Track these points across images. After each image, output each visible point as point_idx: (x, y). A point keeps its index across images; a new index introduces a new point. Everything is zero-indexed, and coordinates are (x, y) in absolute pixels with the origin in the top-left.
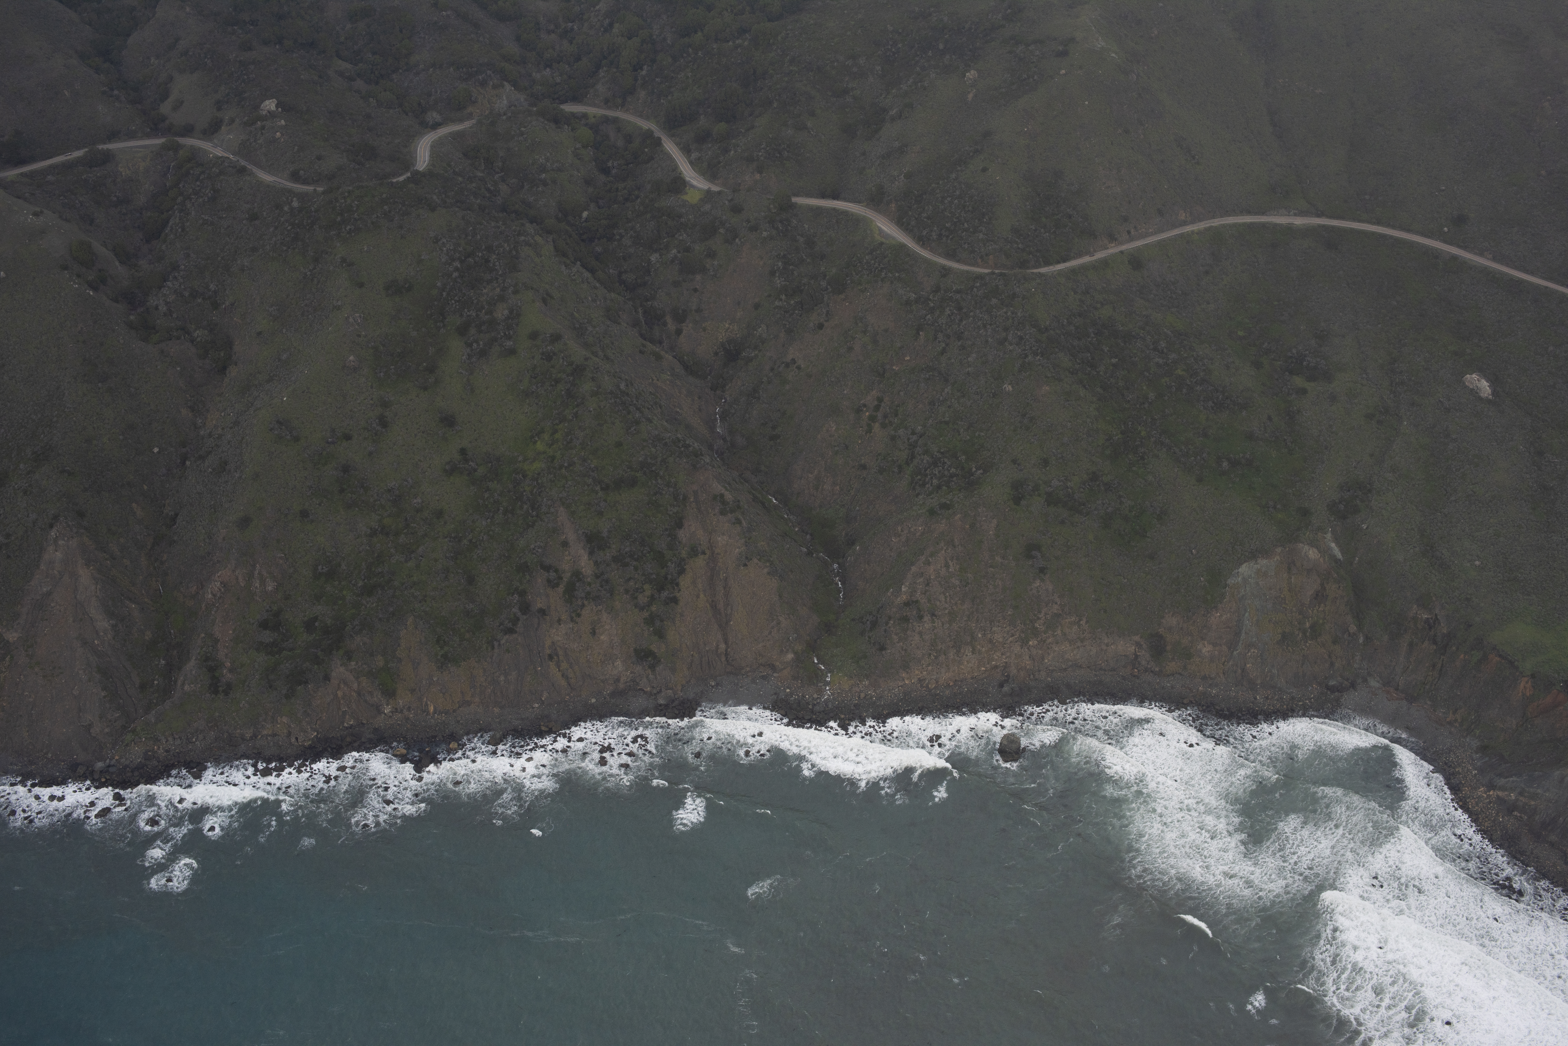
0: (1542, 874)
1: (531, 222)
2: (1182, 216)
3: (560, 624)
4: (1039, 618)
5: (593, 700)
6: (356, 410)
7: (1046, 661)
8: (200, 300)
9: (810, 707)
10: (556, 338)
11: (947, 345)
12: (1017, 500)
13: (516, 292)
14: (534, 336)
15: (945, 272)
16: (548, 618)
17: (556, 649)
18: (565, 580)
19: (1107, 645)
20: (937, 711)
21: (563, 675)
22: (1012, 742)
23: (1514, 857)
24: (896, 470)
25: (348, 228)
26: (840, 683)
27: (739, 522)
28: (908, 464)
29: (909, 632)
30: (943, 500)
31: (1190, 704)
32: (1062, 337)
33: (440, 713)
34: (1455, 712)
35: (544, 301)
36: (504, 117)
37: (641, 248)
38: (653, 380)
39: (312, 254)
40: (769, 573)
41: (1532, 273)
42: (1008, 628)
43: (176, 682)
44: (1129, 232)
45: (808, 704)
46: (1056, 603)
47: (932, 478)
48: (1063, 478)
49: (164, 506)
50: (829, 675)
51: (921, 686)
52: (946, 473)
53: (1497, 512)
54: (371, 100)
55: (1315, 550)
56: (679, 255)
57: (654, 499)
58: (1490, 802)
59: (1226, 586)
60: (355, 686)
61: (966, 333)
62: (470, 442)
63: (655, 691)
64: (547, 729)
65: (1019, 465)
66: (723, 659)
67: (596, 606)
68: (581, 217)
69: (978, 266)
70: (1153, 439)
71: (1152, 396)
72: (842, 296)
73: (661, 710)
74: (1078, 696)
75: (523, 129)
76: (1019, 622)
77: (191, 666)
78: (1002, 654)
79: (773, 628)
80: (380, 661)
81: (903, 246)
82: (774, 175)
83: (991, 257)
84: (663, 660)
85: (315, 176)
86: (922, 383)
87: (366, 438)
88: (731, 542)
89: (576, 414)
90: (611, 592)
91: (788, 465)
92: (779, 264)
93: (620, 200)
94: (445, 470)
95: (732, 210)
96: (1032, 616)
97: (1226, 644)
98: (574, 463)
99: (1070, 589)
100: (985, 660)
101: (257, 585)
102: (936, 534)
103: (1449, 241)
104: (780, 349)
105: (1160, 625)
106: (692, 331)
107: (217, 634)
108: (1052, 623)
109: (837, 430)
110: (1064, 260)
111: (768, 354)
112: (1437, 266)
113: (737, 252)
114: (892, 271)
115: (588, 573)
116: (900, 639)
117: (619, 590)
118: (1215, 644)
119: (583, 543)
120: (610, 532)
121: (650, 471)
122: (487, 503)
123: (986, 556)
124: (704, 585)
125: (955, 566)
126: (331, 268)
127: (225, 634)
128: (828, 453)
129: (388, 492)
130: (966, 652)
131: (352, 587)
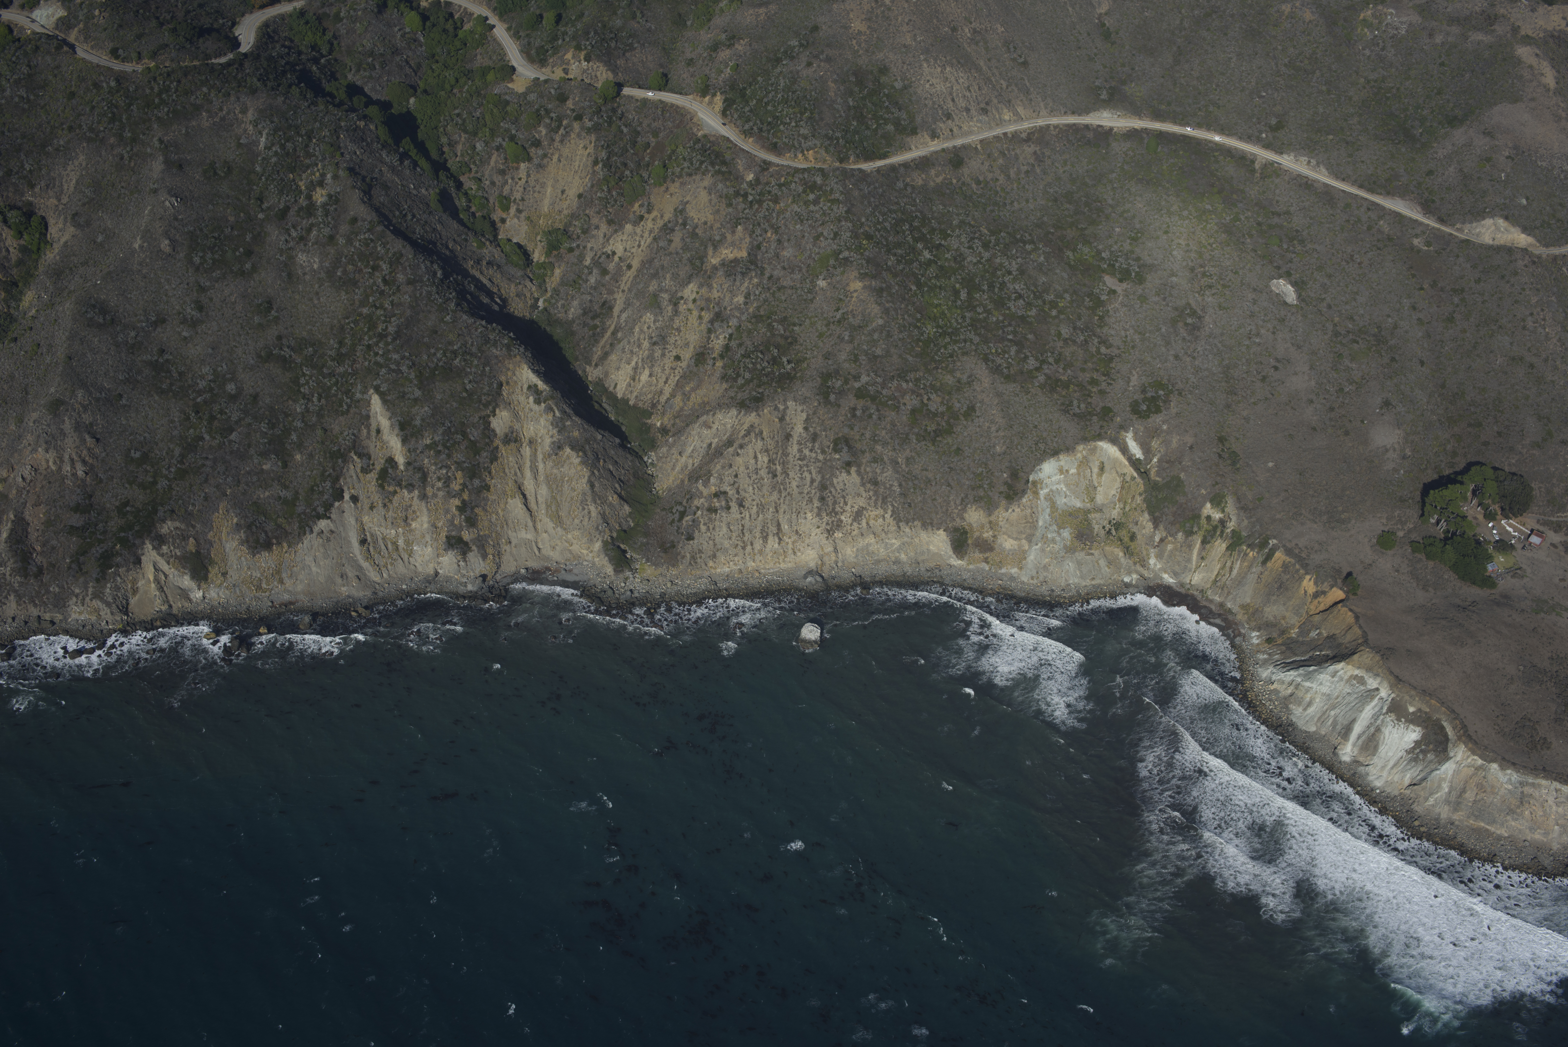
2: (1006, 115)
3: (372, 510)
4: (845, 511)
5: (404, 586)
8: (14, 180)
9: (617, 595)
11: (764, 239)
12: (826, 395)
15: (766, 165)
16: (360, 504)
17: (367, 536)
18: (378, 466)
19: (911, 538)
24: (710, 362)
25: (166, 109)
27: (551, 411)
28: (722, 356)
29: (716, 523)
30: (754, 393)
32: (878, 233)
35: (364, 188)
37: (466, 136)
39: (129, 135)
40: (581, 463)
41: (1343, 181)
42: (814, 520)
44: (951, 130)
45: (615, 592)
46: (862, 497)
47: (744, 371)
52: (758, 366)
55: (1116, 449)
56: (504, 143)
57: (468, 387)
59: (1028, 482)
60: (167, 570)
61: (783, 227)
62: (286, 329)
64: (357, 614)
65: (829, 359)
66: (534, 547)
67: (408, 493)
68: (407, 103)
69: (799, 161)
72: (664, 188)
76: (825, 514)
78: (808, 545)
79: (583, 516)
80: (192, 546)
82: (601, 65)
83: (811, 152)
84: (474, 548)
85: (134, 55)
86: (739, 277)
87: (182, 323)
88: (543, 431)
89: (392, 302)
90: (424, 478)
91: (606, 355)
92: (603, 155)
93: (447, 86)
94: (259, 356)
95: (558, 99)
96: (838, 509)
97: (1026, 538)
98: (389, 351)
99: (875, 483)
100: (790, 551)
101: (69, 469)
102: (746, 427)
103: (1267, 146)
104: (601, 240)
105: (963, 519)
106: (516, 220)
107: (27, 517)
108: (858, 515)
109: (655, 322)
110: (884, 156)
111: (589, 245)
112: (1253, 171)
113: (562, 141)
114: (713, 164)
115: (401, 460)
116: (708, 529)
117: (432, 478)
118: (1016, 539)
119: (397, 431)
120: (423, 420)
121: (465, 360)
122: (302, 390)
123: (793, 449)
124: (516, 474)
125: (763, 459)
126: (149, 150)
127: (35, 517)
128: (646, 344)
129: (202, 377)
130: (773, 543)
131: (164, 472)
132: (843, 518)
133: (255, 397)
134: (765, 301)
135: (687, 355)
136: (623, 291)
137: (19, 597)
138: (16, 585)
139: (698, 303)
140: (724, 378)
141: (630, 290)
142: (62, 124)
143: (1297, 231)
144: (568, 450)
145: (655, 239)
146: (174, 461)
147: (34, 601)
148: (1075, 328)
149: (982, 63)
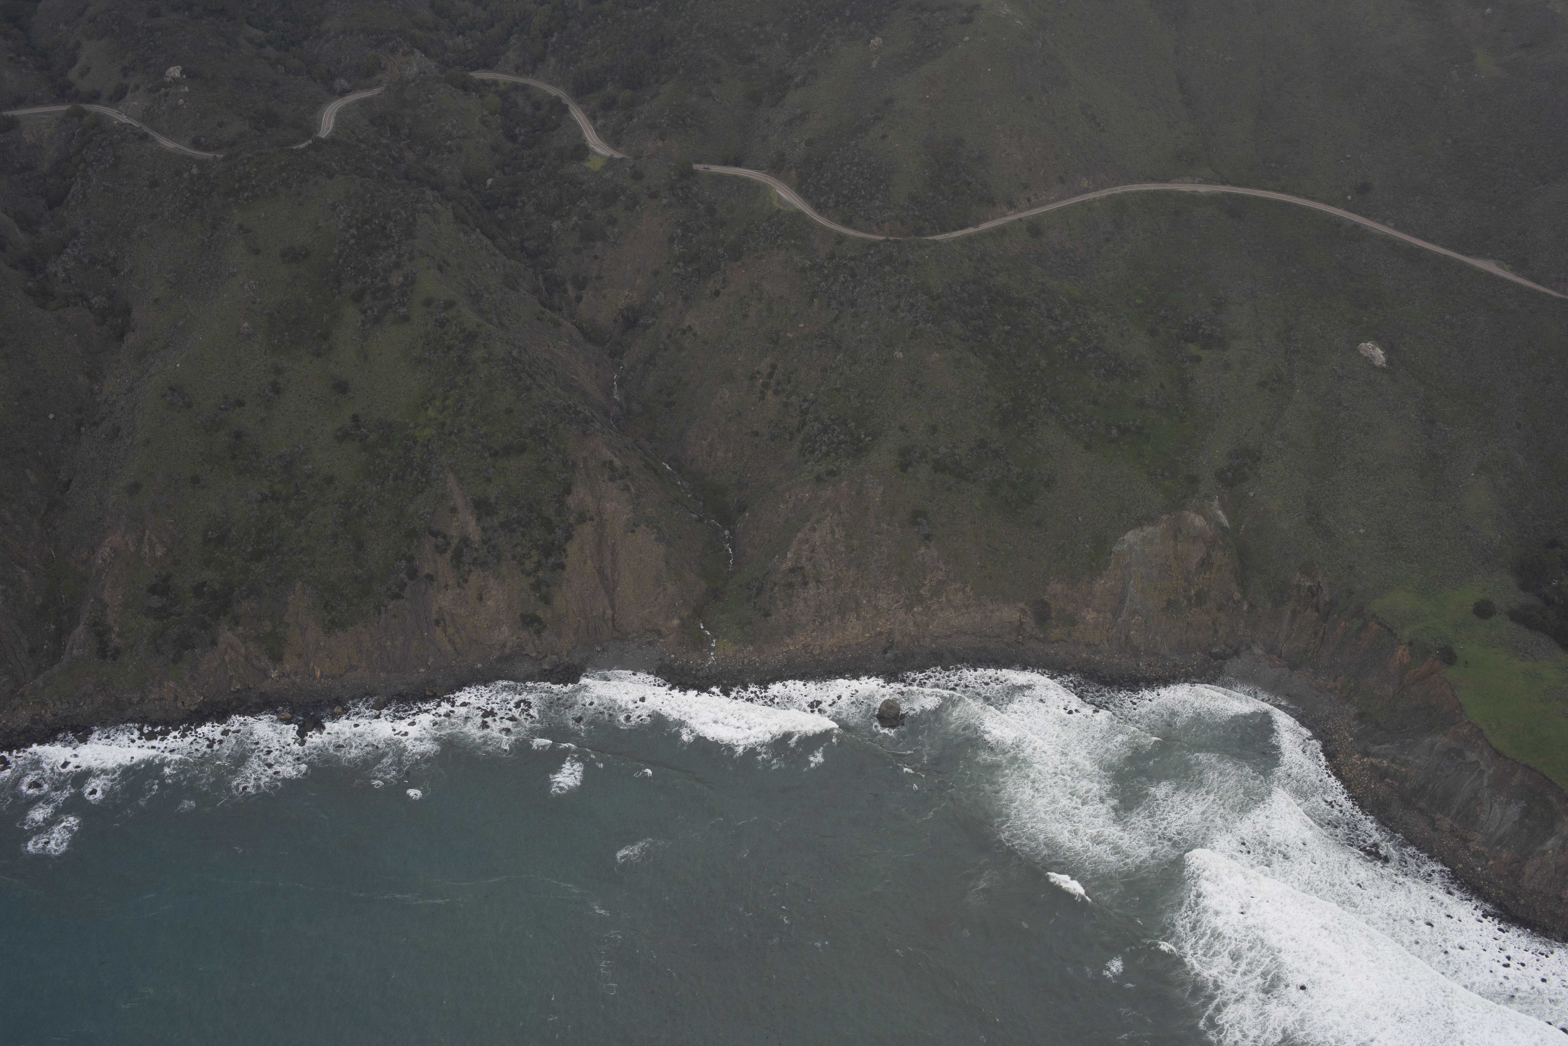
0: (1410, 840)
1: (433, 189)
2: (1085, 183)
3: (447, 590)
4: (924, 585)
5: (479, 665)
6: (249, 376)
7: (931, 627)
8: (98, 267)
9: (694, 672)
10: (450, 305)
11: (840, 312)
12: (904, 467)
13: (411, 259)
14: (428, 302)
15: (841, 239)
16: (435, 583)
17: (443, 615)
18: (453, 545)
19: (992, 612)
20: (819, 676)
21: (449, 641)
22: (891, 707)
23: (1383, 824)
24: (787, 437)
25: (245, 195)
26: (724, 649)
27: (627, 488)
28: (799, 431)
29: (794, 599)
30: (831, 467)
31: (1073, 670)
32: (954, 304)
33: (327, 677)
34: (1335, 680)
35: (440, 269)
36: (413, 84)
37: (543, 215)
38: (549, 347)
39: (210, 221)
40: (656, 540)
41: (1433, 242)
42: (893, 595)
43: (65, 647)
44: (1029, 200)
45: (692, 669)
46: (941, 570)
47: (821, 445)
48: (951, 445)
49: (59, 472)
50: (714, 641)
51: (806, 652)
52: (835, 440)
53: (1385, 480)
54: (279, 66)
55: (1201, 518)
56: (580, 222)
57: (543, 465)
58: (1364, 769)
59: (1111, 552)
60: (243, 650)
61: (859, 300)
62: (363, 409)
63: (541, 657)
64: (431, 694)
65: (907, 431)
66: (610, 624)
67: (483, 572)
68: (485, 184)
69: (874, 234)
70: (1042, 407)
71: (1043, 363)
72: (739, 263)
73: (546, 675)
74: (961, 662)
75: (430, 96)
76: (904, 589)
77: (80, 631)
78: (887, 621)
79: (659, 594)
80: (267, 626)
81: (800, 213)
82: (675, 142)
83: (886, 224)
84: (549, 626)
85: (214, 144)
86: (815, 351)
87: (259, 405)
88: (620, 509)
89: (467, 381)
90: (498, 558)
91: (682, 431)
92: (679, 231)
93: (525, 167)
94: (336, 436)
95: (633, 177)
96: (917, 582)
97: (1110, 611)
99: (955, 556)
100: (869, 626)
101: (148, 550)
102: (822, 501)
103: (1352, 209)
104: (677, 316)
105: (1045, 591)
106: (592, 299)
107: (106, 599)
108: (937, 589)
109: (731, 396)
110: (961, 227)
111: (665, 322)
112: (1340, 233)
113: (637, 219)
114: (788, 238)
115: (475, 537)
116: (785, 605)
117: (507, 556)
118: (1100, 612)
119: (472, 509)
120: (497, 498)
123: (872, 523)
125: (840, 533)
126: (229, 235)
127: (114, 599)
128: (722, 420)
129: (280, 458)
130: (851, 618)
132: (922, 592)
136: (699, 367)
138: (95, 666)
139: (774, 377)
141: (706, 366)
142: (145, 212)
144: (643, 527)
145: (730, 314)
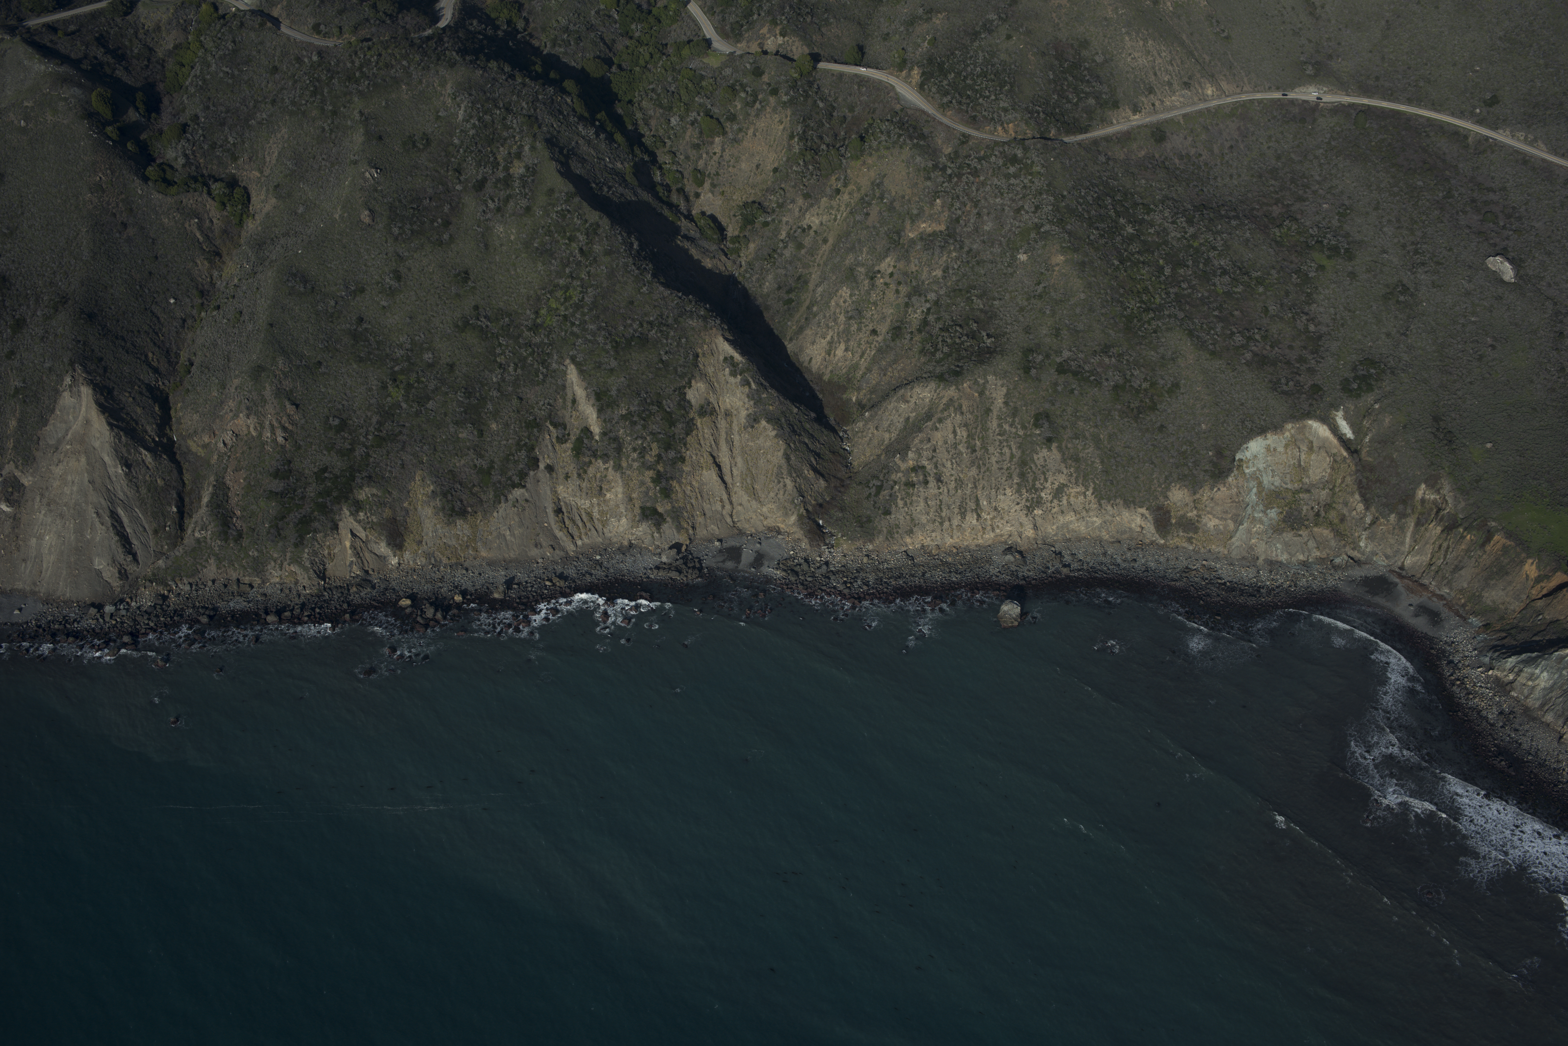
3: (567, 481)
4: (1045, 488)
5: (598, 557)
7: (1051, 530)
8: (218, 153)
9: (813, 569)
10: (571, 197)
11: (963, 212)
12: (1027, 369)
13: (532, 150)
14: (549, 194)
15: (965, 139)
16: (555, 474)
17: (562, 506)
18: (574, 437)
19: (1112, 516)
21: (568, 532)
24: (908, 337)
25: (366, 83)
27: (748, 384)
28: (920, 331)
29: (914, 498)
30: (953, 367)
33: (446, 565)
37: (661, 111)
39: (330, 108)
40: (776, 435)
41: (1562, 156)
42: (1014, 497)
43: (187, 529)
44: (1154, 105)
46: (1063, 473)
47: (943, 345)
48: (1074, 349)
49: (180, 355)
50: (834, 538)
52: (957, 340)
55: (1326, 428)
56: (699, 118)
57: (664, 358)
59: (1235, 460)
60: (363, 536)
61: (983, 201)
62: (483, 299)
63: (659, 550)
65: (1030, 334)
66: (729, 520)
67: (604, 464)
69: (998, 135)
72: (861, 162)
76: (1025, 491)
77: (201, 514)
78: (1007, 523)
79: (779, 490)
80: (388, 513)
81: (923, 112)
82: (796, 39)
83: (1011, 125)
84: (668, 519)
85: (335, 30)
86: (937, 251)
87: (380, 293)
88: (739, 404)
89: (589, 273)
90: (619, 450)
91: (801, 330)
92: (800, 129)
93: (642, 62)
94: (457, 326)
95: (753, 74)
96: (1038, 485)
97: (1232, 519)
98: (585, 322)
99: (1077, 460)
100: (989, 528)
101: (269, 435)
102: (944, 401)
103: (1480, 122)
104: (797, 214)
105: (1167, 497)
106: (710, 195)
107: (228, 482)
108: (1058, 493)
109: (851, 295)
110: (1085, 130)
111: (785, 219)
112: (1467, 147)
113: (757, 115)
114: (911, 138)
115: (596, 429)
116: (905, 504)
117: (627, 448)
118: (1221, 519)
119: (592, 401)
120: (619, 390)
121: (661, 331)
122: (498, 360)
123: (994, 424)
124: (711, 446)
125: (962, 433)
126: (349, 123)
127: (236, 483)
128: (842, 318)
129: (400, 346)
130: (971, 519)
131: (362, 439)
132: (1043, 495)
133: (451, 367)
134: (964, 275)
135: (883, 329)
136: (819, 265)
137: (219, 560)
138: (217, 548)
139: (895, 276)
140: (922, 351)
141: (825, 264)
142: (265, 98)
143: (1514, 208)
144: (764, 423)
145: (851, 213)
146: (372, 429)
147: (233, 565)
148: (1282, 305)
149: (1184, 37)
